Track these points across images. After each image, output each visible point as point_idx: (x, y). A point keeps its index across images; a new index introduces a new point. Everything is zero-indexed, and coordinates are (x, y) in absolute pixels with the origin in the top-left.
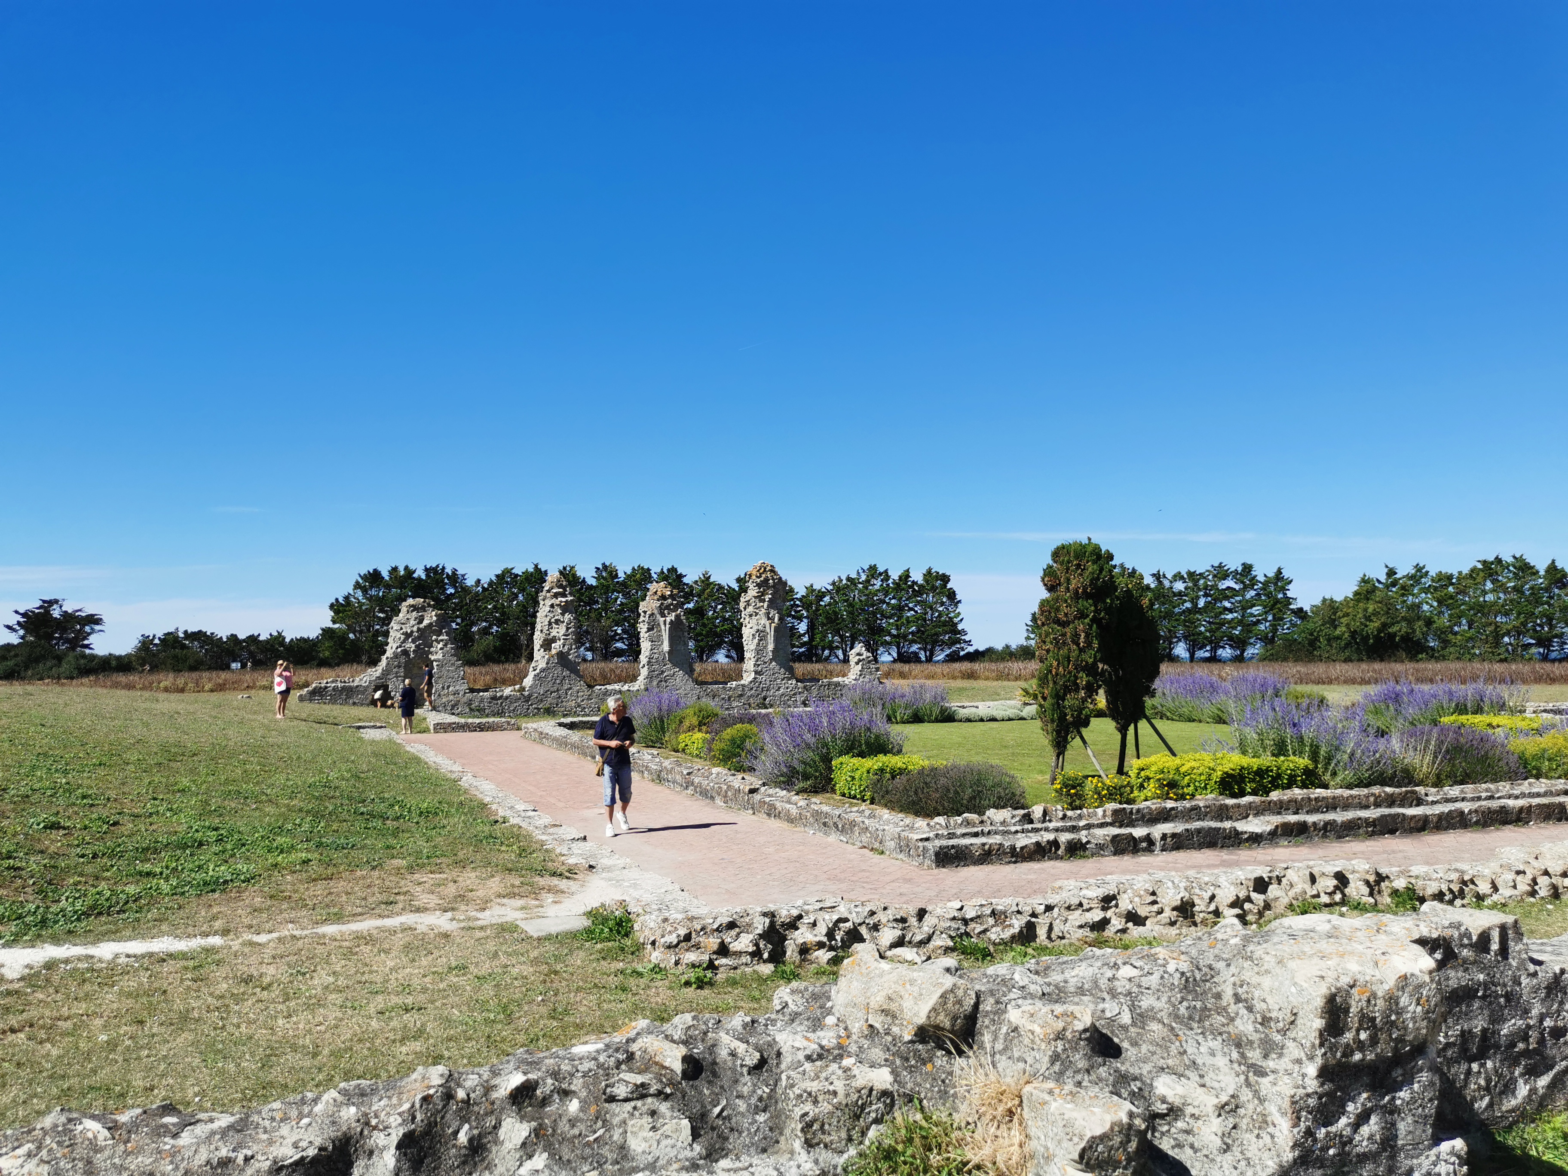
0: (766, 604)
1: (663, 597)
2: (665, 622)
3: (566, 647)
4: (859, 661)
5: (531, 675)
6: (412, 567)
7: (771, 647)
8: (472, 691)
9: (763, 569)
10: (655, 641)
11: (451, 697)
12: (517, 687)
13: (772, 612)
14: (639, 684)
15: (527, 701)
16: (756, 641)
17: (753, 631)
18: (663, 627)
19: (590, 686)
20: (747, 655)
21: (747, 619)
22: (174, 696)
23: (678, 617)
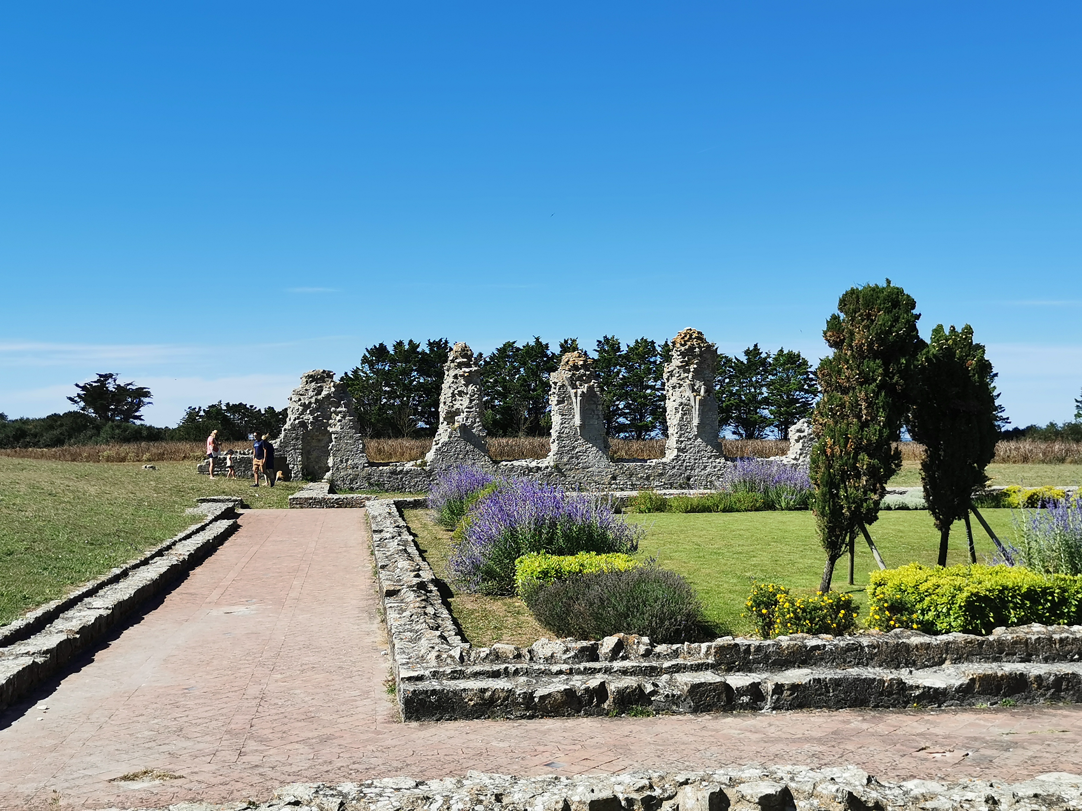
0: (690, 375)
1: (575, 367)
2: (576, 393)
3: (470, 421)
4: (800, 438)
5: (434, 448)
6: (416, 341)
7: (696, 422)
8: (371, 464)
9: (688, 336)
10: (566, 415)
11: (350, 471)
12: (419, 462)
13: (698, 384)
14: (549, 461)
15: (429, 476)
16: (679, 415)
17: (676, 404)
18: (574, 400)
19: (496, 462)
20: (670, 431)
21: (671, 392)
22: (115, 466)
23: (591, 388)
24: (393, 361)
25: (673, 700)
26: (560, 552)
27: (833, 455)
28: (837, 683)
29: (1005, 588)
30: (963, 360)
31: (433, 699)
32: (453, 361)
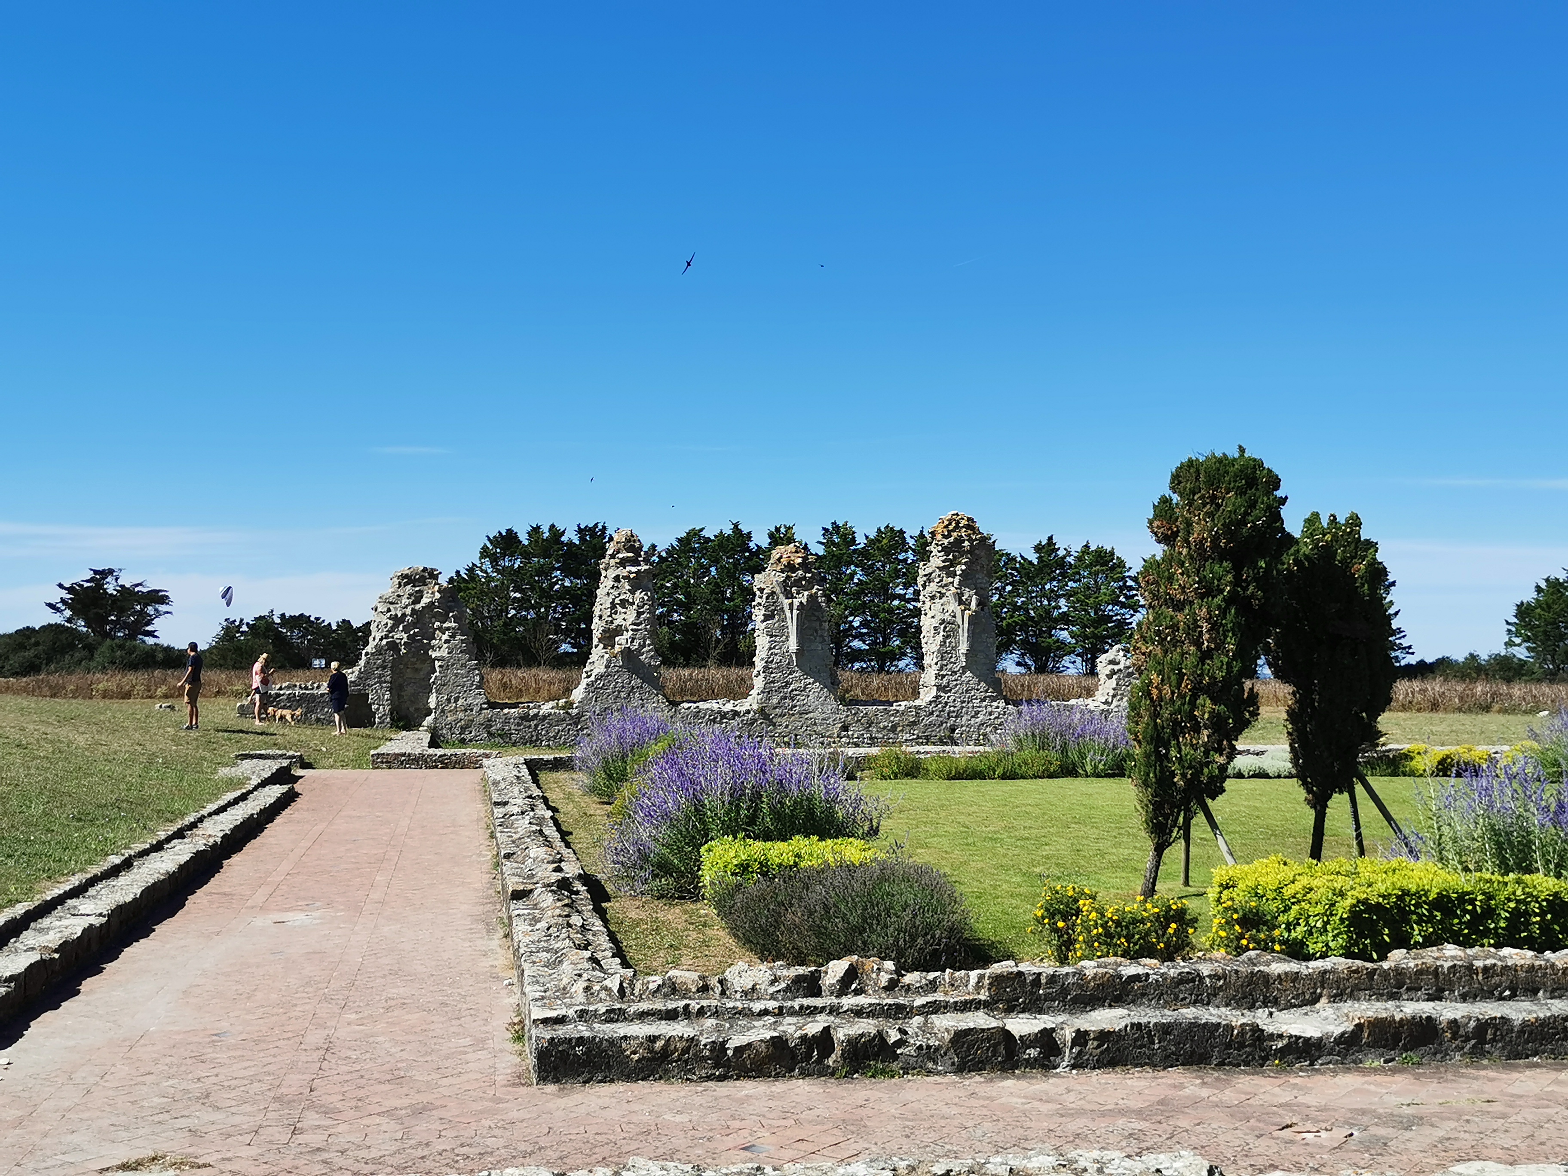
0: (957, 580)
1: (791, 567)
2: (791, 605)
3: (636, 643)
4: (1113, 673)
5: (584, 682)
6: (560, 527)
7: (963, 647)
8: (492, 705)
9: (954, 523)
10: (777, 635)
11: (461, 715)
12: (562, 702)
13: (967, 593)
14: (751, 703)
15: (576, 724)
16: (940, 638)
17: (935, 622)
18: (788, 614)
19: (674, 704)
20: (927, 661)
21: (928, 604)
22: (116, 704)
23: (812, 598)
24: (526, 555)
25: (928, 1054)
26: (767, 837)
27: (1160, 698)
28: (1165, 1029)
29: (1406, 893)
30: (1346, 564)
31: (579, 1050)
32: (613, 556)
